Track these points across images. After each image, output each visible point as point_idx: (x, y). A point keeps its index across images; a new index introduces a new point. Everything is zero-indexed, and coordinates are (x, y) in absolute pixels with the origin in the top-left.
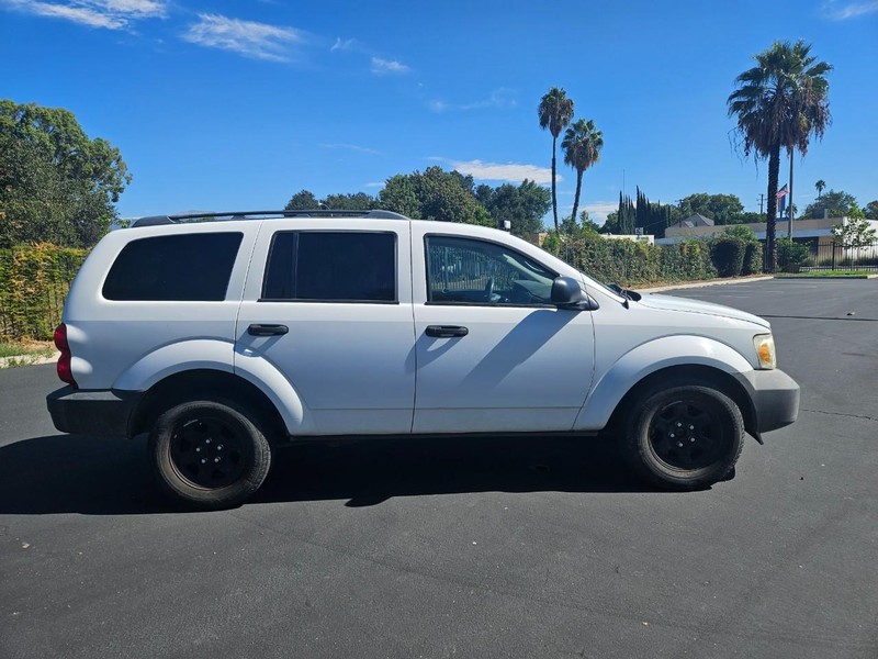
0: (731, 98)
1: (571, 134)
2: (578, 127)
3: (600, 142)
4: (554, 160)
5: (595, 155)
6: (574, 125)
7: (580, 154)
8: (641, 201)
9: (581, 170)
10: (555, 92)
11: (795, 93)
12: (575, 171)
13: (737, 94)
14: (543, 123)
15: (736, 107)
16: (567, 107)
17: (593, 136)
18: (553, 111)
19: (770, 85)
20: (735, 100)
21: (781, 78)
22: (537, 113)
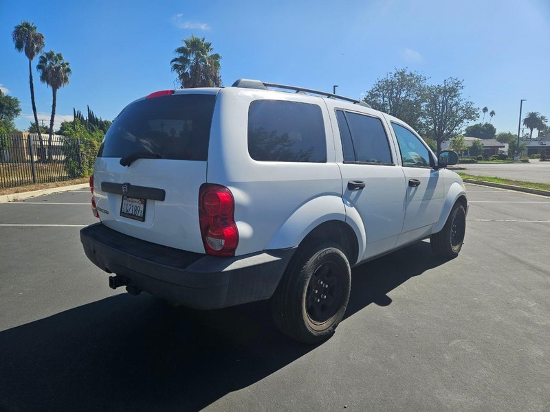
0: (172, 62)
1: (43, 60)
2: (50, 55)
3: (68, 70)
4: (31, 77)
5: (66, 79)
6: (47, 55)
7: (54, 76)
8: (91, 115)
9: (55, 88)
10: (27, 25)
11: (205, 66)
12: (50, 88)
13: (176, 60)
14: (19, 46)
15: (176, 67)
16: (39, 39)
17: (63, 65)
18: (26, 39)
19: (192, 58)
20: (174, 63)
21: (198, 55)
22: (12, 38)
